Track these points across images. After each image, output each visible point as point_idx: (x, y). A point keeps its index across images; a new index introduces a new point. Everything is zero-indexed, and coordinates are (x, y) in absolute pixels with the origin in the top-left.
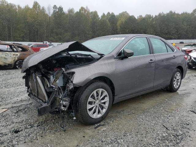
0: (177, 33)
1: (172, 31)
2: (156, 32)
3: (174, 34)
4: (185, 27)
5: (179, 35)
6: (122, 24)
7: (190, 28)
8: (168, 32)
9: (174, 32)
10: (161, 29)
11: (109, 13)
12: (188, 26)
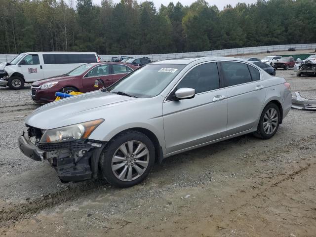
0: (286, 32)
1: (277, 29)
2: (249, 33)
3: (280, 34)
4: (300, 22)
5: (290, 37)
6: (189, 21)
7: (309, 24)
8: (270, 32)
9: (279, 32)
10: (257, 27)
11: (171, 4)
12: (307, 21)
